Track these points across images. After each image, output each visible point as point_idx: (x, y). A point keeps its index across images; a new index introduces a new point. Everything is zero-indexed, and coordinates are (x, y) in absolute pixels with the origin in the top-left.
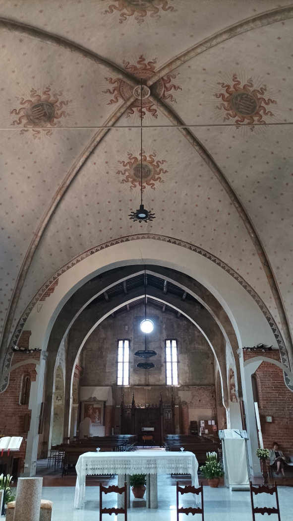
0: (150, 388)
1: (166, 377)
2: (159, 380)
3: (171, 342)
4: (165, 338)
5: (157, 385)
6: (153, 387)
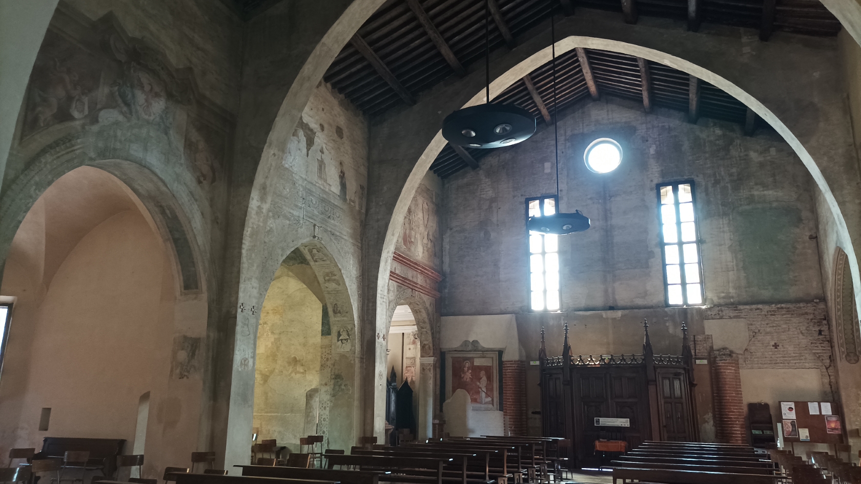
0: (619, 314)
1: (666, 285)
2: (645, 294)
3: (675, 190)
4: (656, 181)
5: (639, 308)
6: (626, 312)
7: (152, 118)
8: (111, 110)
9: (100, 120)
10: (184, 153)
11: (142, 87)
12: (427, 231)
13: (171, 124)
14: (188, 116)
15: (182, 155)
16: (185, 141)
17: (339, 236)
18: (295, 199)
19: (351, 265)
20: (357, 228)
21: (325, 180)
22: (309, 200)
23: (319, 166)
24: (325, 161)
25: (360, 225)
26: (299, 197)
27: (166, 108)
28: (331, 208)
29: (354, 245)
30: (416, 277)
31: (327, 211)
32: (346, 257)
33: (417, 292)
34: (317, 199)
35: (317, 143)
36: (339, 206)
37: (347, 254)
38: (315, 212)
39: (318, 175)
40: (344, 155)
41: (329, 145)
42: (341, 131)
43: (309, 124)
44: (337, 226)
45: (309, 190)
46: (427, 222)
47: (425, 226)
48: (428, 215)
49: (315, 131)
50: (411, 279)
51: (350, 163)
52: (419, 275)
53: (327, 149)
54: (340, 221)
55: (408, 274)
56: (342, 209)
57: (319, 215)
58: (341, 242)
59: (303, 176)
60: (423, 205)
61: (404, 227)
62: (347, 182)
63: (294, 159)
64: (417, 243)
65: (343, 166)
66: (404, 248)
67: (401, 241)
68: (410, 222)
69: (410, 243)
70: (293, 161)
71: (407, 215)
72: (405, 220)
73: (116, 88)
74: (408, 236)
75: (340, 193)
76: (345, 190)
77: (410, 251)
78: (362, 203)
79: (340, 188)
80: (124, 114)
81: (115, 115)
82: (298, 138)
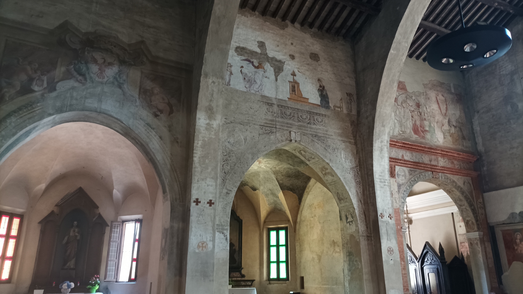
7: (105, 80)
8: (68, 81)
9: (57, 88)
10: (139, 98)
11: (95, 61)
12: (447, 118)
13: (125, 81)
14: (142, 72)
15: (137, 100)
16: (140, 90)
17: (324, 137)
18: (265, 114)
19: (343, 158)
20: (347, 128)
21: (300, 96)
22: (282, 113)
23: (292, 86)
24: (298, 81)
25: (351, 125)
26: (269, 113)
27: (119, 71)
28: (310, 116)
29: (344, 142)
30: (435, 160)
31: (305, 119)
32: (335, 153)
33: (440, 174)
34: (291, 111)
35: (287, 70)
36: (321, 113)
37: (336, 150)
38: (290, 122)
39: (291, 93)
40: (322, 73)
41: (302, 69)
42: (317, 56)
43: (276, 57)
44: (320, 129)
45: (282, 105)
46: (446, 111)
47: (442, 115)
48: (446, 105)
49: (283, 61)
50: (429, 163)
51: (330, 78)
52: (440, 158)
53: (300, 72)
54: (324, 125)
55: (424, 159)
56: (325, 115)
57: (295, 123)
58: (327, 141)
59: (272, 97)
60: (437, 98)
61: (413, 119)
62: (328, 93)
63: (261, 85)
64: (434, 130)
65: (322, 81)
66: (415, 137)
67: (410, 132)
68: (421, 114)
69: (423, 132)
70: (259, 86)
71: (415, 109)
72: (413, 113)
73: (72, 66)
74: (419, 127)
75: (320, 103)
76: (327, 99)
77: (424, 139)
78: (351, 107)
79: (320, 99)
80: (80, 82)
81: (71, 83)
82: (264, 69)
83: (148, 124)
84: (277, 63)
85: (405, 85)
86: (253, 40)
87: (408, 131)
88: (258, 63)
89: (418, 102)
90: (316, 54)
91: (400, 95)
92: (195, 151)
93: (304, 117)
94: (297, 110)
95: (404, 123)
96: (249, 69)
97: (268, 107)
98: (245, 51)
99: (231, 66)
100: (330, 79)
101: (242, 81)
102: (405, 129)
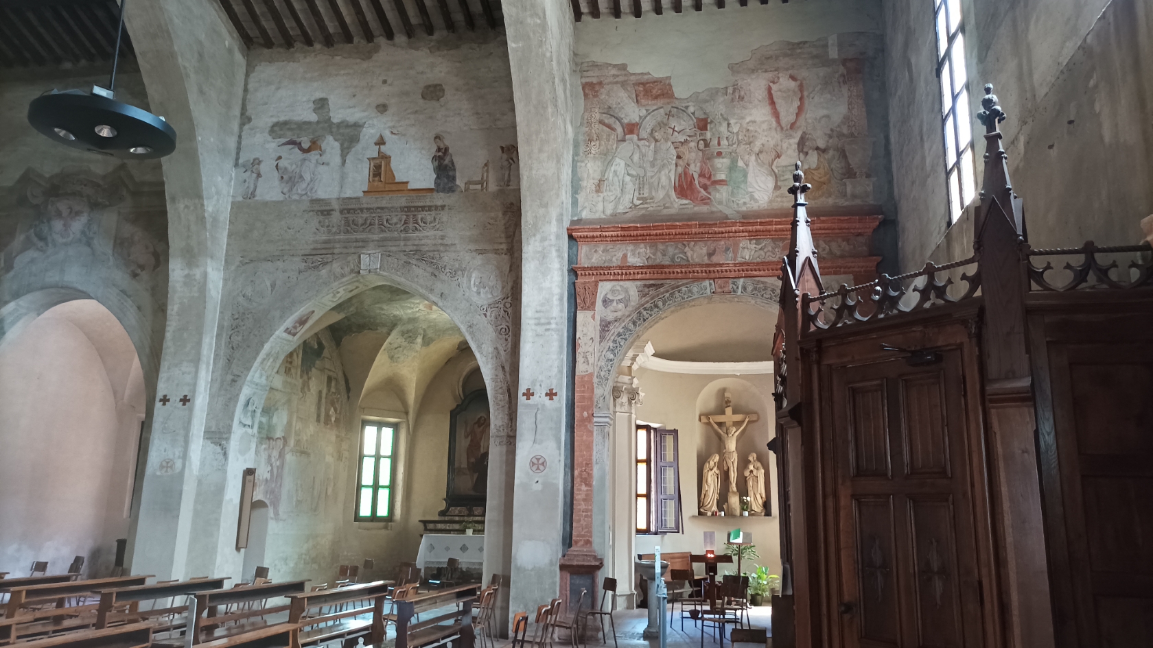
7: (70, 239)
8: (27, 252)
9: (15, 265)
10: (113, 254)
11: (59, 214)
12: (798, 134)
13: (95, 233)
14: (119, 213)
15: (111, 257)
16: (115, 241)
17: (434, 251)
18: (315, 233)
19: (472, 286)
20: (492, 222)
21: (391, 181)
22: (347, 224)
23: (375, 166)
24: (388, 153)
25: (504, 214)
26: (323, 229)
27: (89, 220)
28: (407, 216)
29: (481, 252)
30: (727, 249)
31: (396, 224)
32: (456, 278)
33: (742, 280)
34: (368, 215)
35: (367, 137)
36: (434, 204)
37: (460, 273)
38: (364, 236)
39: (371, 180)
40: (446, 121)
41: (401, 126)
42: (438, 88)
43: (348, 119)
44: (427, 237)
45: (349, 208)
46: (797, 115)
47: (782, 128)
48: (801, 99)
49: (361, 122)
50: (706, 260)
51: (465, 125)
52: (744, 243)
53: (395, 134)
54: (438, 226)
55: (689, 254)
56: (443, 207)
57: (374, 236)
58: (441, 258)
59: (333, 197)
60: (770, 89)
61: (680, 162)
62: (455, 160)
63: (312, 181)
64: (745, 176)
65: (444, 138)
66: (678, 204)
67: (667, 195)
68: (707, 145)
69: (705, 188)
70: (308, 184)
71: (689, 136)
72: (681, 149)
73: (33, 230)
74: (696, 176)
75: (435, 183)
76: (451, 173)
77: (706, 204)
78: (509, 175)
79: (435, 176)
80: (41, 250)
81: (31, 254)
82: (321, 150)
83: (123, 292)
84: (347, 131)
85: (670, 85)
86: (304, 102)
87: (661, 194)
88: (311, 141)
89: (703, 116)
90: (435, 86)
91: (649, 114)
92: (168, 323)
93: (395, 220)
94: (379, 210)
95: (652, 177)
96: (292, 157)
97: (321, 218)
98: (288, 126)
99: (260, 162)
100: (465, 128)
101: (277, 182)
102: (650, 192)
